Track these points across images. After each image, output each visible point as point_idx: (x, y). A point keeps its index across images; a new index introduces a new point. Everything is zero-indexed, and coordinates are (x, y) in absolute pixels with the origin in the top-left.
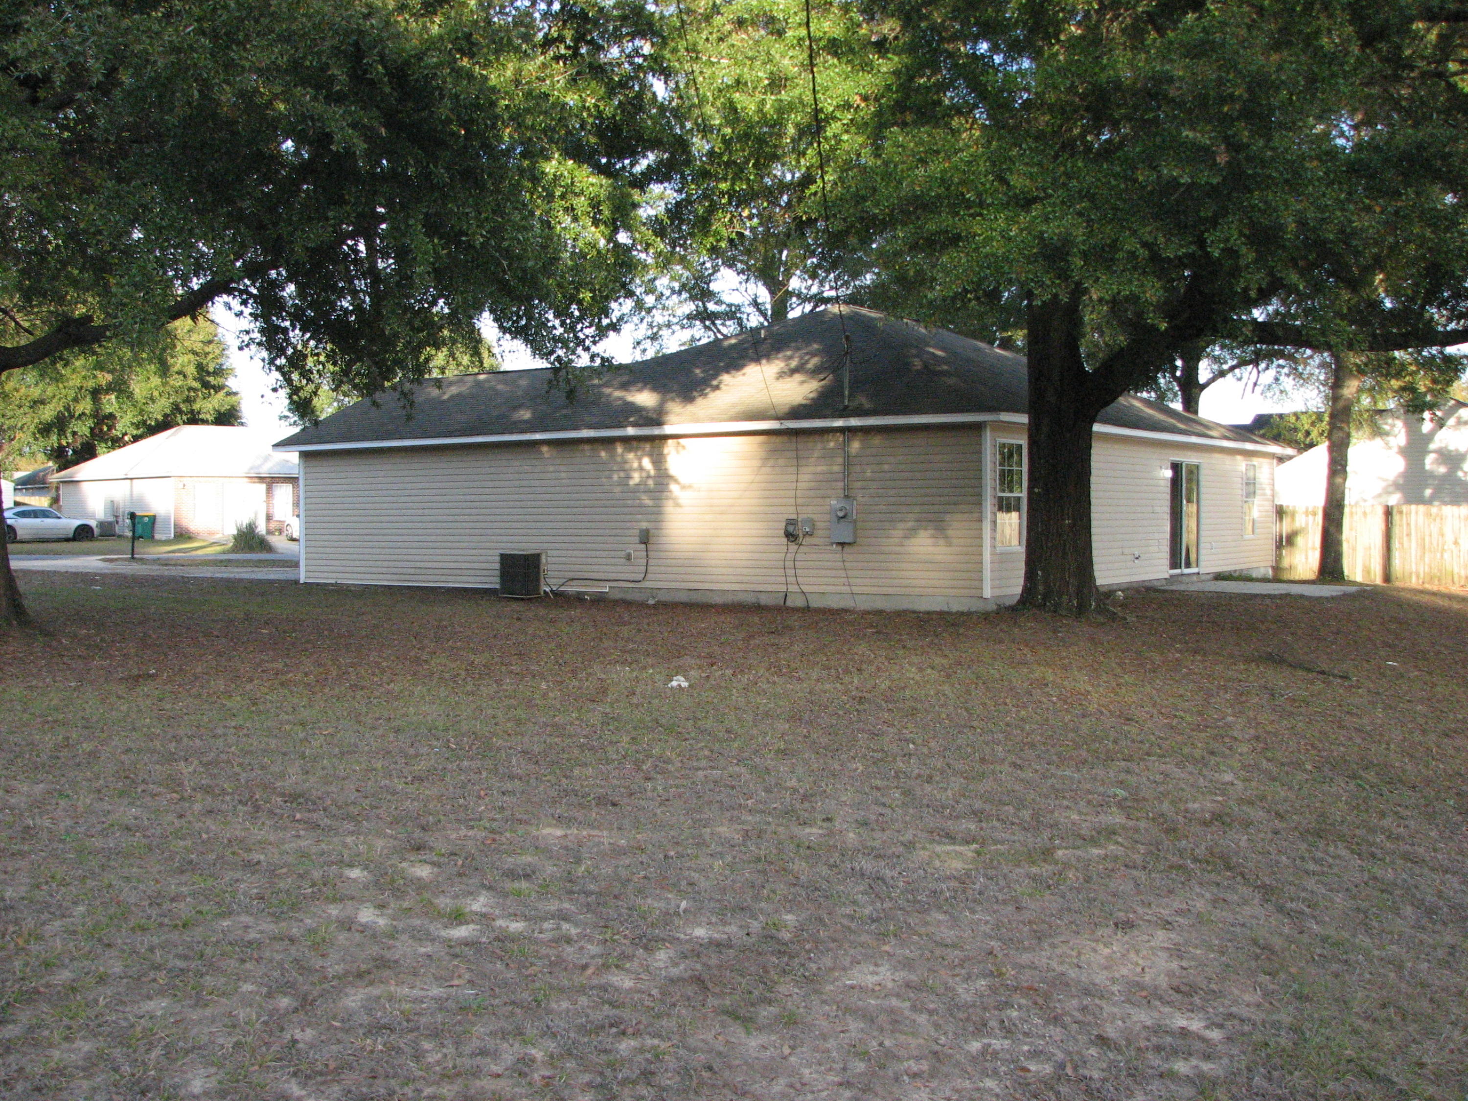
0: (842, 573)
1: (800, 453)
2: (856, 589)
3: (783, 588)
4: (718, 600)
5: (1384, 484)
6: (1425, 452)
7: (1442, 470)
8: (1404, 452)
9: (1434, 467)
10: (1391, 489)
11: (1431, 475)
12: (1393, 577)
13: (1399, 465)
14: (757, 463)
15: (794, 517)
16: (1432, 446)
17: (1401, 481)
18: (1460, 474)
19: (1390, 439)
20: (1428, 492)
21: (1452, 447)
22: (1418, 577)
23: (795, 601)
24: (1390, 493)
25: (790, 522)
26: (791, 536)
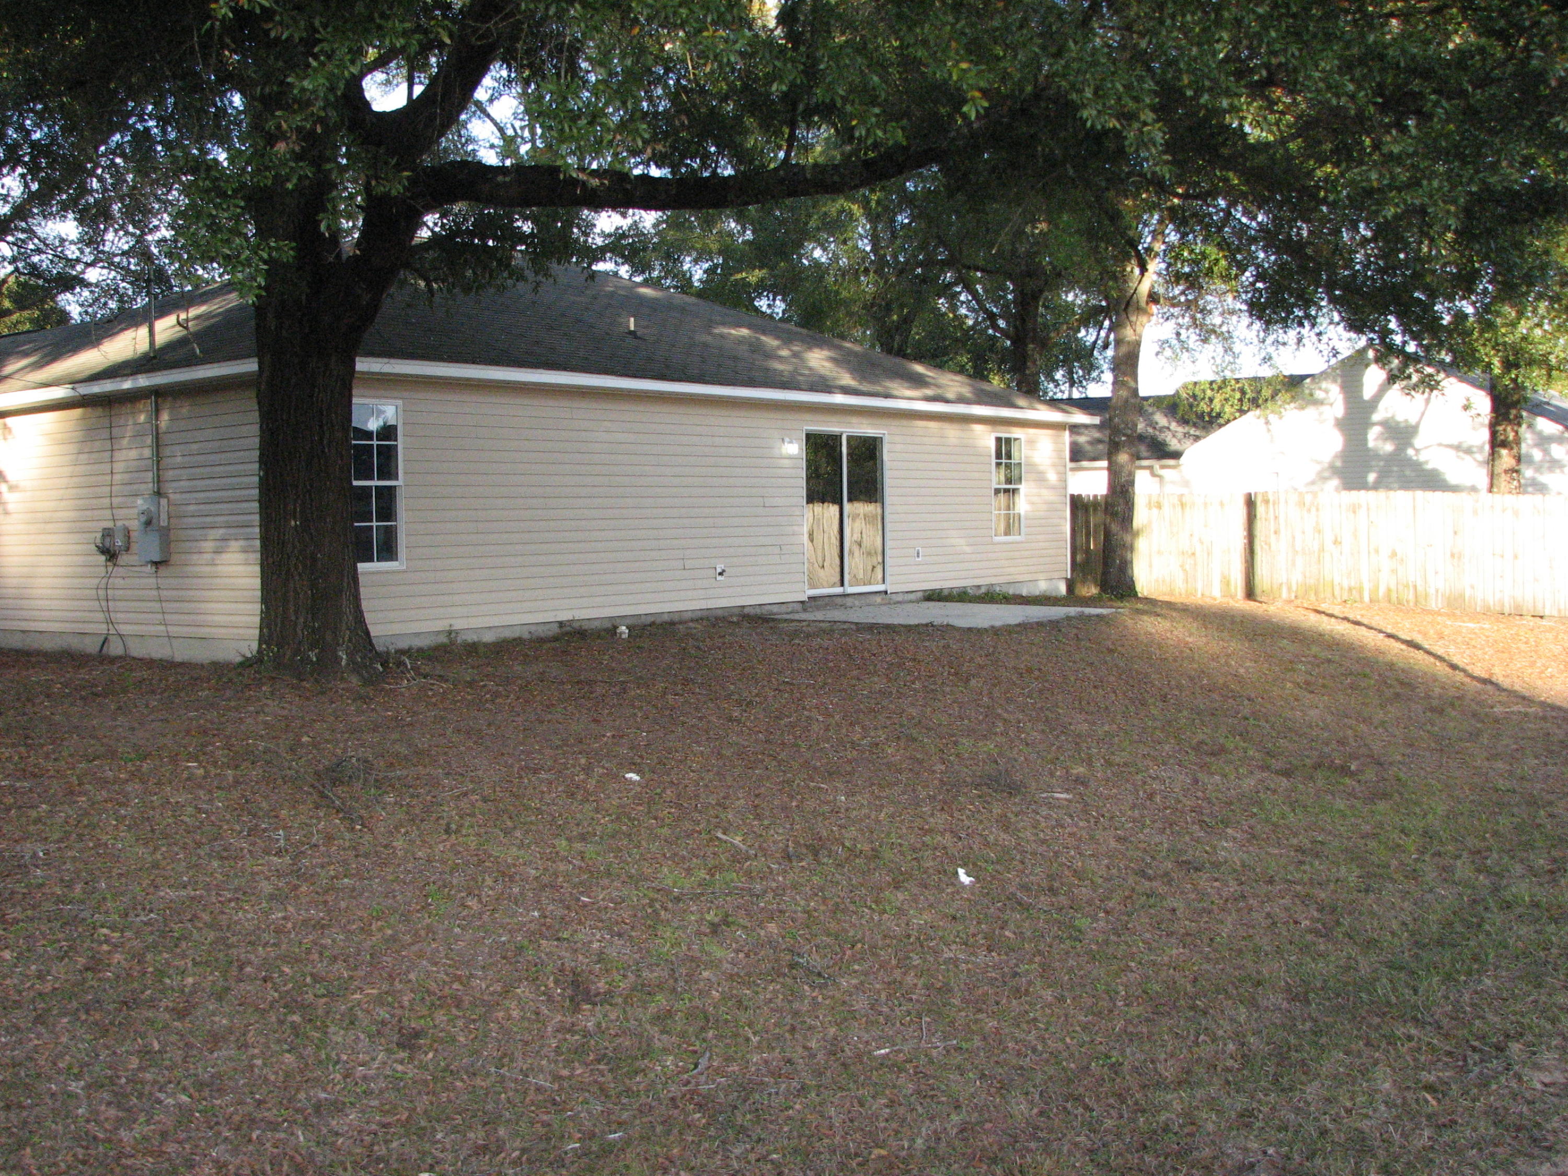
0: (156, 606)
1: (115, 431)
2: (173, 630)
3: (103, 628)
4: (48, 645)
5: (1318, 468)
6: (1368, 424)
7: (1389, 447)
8: (1343, 424)
9: (1380, 444)
10: (1326, 474)
11: (1376, 456)
12: (1258, 591)
13: (1335, 442)
14: (73, 448)
15: (110, 524)
16: (1376, 417)
17: (1338, 464)
18: (1410, 452)
19: (1324, 409)
20: (1372, 477)
21: (1400, 418)
22: (1289, 589)
23: (115, 649)
24: (1325, 479)
25: (107, 533)
26: (110, 553)
